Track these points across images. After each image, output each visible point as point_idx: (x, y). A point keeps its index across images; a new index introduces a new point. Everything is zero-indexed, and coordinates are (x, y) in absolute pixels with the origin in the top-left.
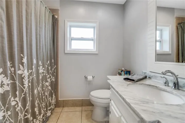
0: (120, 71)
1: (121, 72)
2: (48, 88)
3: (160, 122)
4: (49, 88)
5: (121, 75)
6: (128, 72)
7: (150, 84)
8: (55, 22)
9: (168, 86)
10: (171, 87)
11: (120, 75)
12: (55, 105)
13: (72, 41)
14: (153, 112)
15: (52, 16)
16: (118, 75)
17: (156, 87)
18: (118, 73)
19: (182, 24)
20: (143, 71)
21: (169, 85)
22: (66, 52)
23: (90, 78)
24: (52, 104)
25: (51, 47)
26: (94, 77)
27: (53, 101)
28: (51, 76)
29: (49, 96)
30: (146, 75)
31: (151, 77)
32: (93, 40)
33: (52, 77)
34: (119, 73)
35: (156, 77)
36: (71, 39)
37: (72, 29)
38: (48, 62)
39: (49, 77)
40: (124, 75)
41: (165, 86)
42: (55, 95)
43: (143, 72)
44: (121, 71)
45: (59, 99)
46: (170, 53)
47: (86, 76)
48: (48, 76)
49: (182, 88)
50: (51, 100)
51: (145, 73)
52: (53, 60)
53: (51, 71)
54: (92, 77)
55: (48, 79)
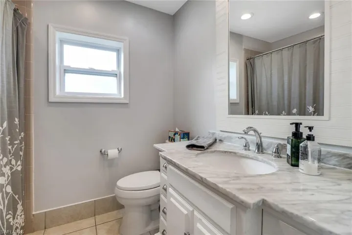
0: (171, 135)
1: (174, 135)
2: (4, 190)
3: (265, 200)
4: (6, 191)
5: (174, 141)
6: (186, 135)
7: (225, 150)
8: (21, 25)
9: (249, 150)
10: (253, 151)
11: (171, 140)
12: (22, 228)
13: (66, 74)
14: (251, 189)
15: (12, 12)
16: (167, 141)
17: (235, 153)
18: (168, 138)
19: (252, 59)
20: (211, 131)
21: (250, 148)
22: (52, 99)
23: (113, 153)
24: (14, 228)
25: (12, 87)
26: (121, 149)
27: (17, 221)
28: (11, 160)
29: (8, 210)
30: (215, 136)
31: (222, 140)
32: (116, 74)
33: (13, 162)
34: (170, 137)
35: (230, 139)
36: (65, 70)
37: (66, 47)
38: (5, 125)
39: (6, 163)
40: (180, 141)
41: (246, 150)
42: (22, 205)
43: (209, 132)
44: (174, 133)
45: (34, 213)
46: (238, 101)
47: (103, 151)
48: (5, 160)
49: (266, 150)
50: (12, 218)
51: (213, 134)
52: (17, 120)
53: (10, 147)
54: (116, 151)
55: (3, 169)
